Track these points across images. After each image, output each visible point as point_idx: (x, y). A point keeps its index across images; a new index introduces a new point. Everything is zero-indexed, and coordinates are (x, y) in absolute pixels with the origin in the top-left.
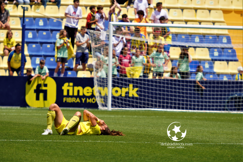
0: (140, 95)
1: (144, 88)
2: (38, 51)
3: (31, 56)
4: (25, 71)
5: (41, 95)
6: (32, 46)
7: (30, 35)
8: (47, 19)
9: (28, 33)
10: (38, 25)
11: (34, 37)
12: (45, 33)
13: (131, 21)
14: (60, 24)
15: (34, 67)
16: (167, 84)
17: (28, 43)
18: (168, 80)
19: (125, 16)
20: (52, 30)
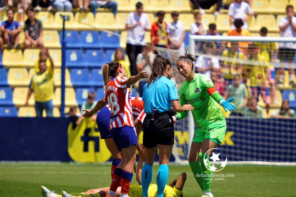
0: (235, 142)
1: (241, 132)
2: (86, 79)
3: (75, 87)
4: (67, 110)
5: (91, 144)
6: (76, 73)
7: (73, 57)
8: (97, 33)
9: (70, 54)
10: (85, 41)
11: (79, 59)
12: (95, 54)
13: (221, 33)
14: (116, 40)
15: (80, 103)
16: (274, 125)
17: (70, 68)
18: (274, 119)
19: (212, 27)
20: (105, 49)
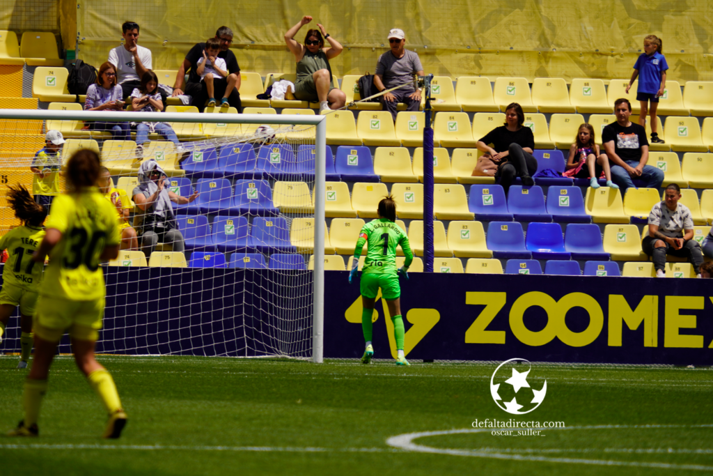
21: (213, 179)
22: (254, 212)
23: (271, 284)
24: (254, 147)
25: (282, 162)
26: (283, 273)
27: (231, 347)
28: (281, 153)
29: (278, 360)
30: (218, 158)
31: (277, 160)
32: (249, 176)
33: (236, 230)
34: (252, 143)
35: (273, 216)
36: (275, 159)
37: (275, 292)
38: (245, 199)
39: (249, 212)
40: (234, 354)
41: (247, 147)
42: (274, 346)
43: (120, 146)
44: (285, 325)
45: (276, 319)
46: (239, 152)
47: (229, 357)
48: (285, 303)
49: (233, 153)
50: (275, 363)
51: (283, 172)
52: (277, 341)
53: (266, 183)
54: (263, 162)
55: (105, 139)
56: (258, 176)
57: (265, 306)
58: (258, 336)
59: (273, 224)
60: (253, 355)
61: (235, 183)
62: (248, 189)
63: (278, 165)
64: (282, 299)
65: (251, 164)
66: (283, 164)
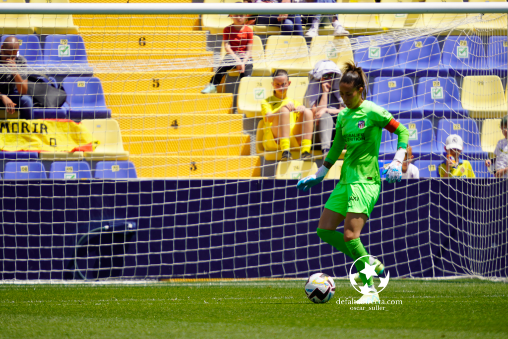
21: (393, 78)
22: (439, 114)
23: (459, 195)
24: (439, 40)
25: (471, 56)
26: (474, 182)
27: (415, 267)
28: (469, 46)
29: (470, 281)
30: (396, 54)
31: (464, 54)
32: (432, 73)
33: (419, 135)
34: (436, 36)
35: (460, 117)
36: (462, 53)
37: (465, 204)
38: (429, 100)
39: (434, 114)
40: (420, 275)
41: (430, 40)
42: (464, 265)
43: (286, 42)
44: (476, 242)
45: (466, 235)
46: (421, 46)
47: (413, 278)
48: (477, 216)
49: (414, 47)
50: (466, 285)
51: (472, 68)
52: (467, 260)
53: (453, 81)
54: (449, 56)
55: (269, 35)
56: (443, 73)
57: (453, 220)
58: (446, 254)
59: (462, 127)
60: (442, 276)
61: (418, 81)
62: (432, 88)
63: (466, 60)
64: (473, 212)
65: (434, 59)
66: (472, 59)
